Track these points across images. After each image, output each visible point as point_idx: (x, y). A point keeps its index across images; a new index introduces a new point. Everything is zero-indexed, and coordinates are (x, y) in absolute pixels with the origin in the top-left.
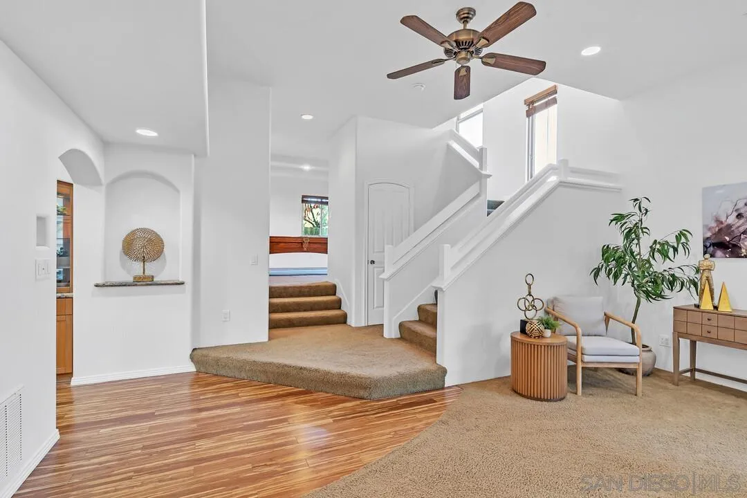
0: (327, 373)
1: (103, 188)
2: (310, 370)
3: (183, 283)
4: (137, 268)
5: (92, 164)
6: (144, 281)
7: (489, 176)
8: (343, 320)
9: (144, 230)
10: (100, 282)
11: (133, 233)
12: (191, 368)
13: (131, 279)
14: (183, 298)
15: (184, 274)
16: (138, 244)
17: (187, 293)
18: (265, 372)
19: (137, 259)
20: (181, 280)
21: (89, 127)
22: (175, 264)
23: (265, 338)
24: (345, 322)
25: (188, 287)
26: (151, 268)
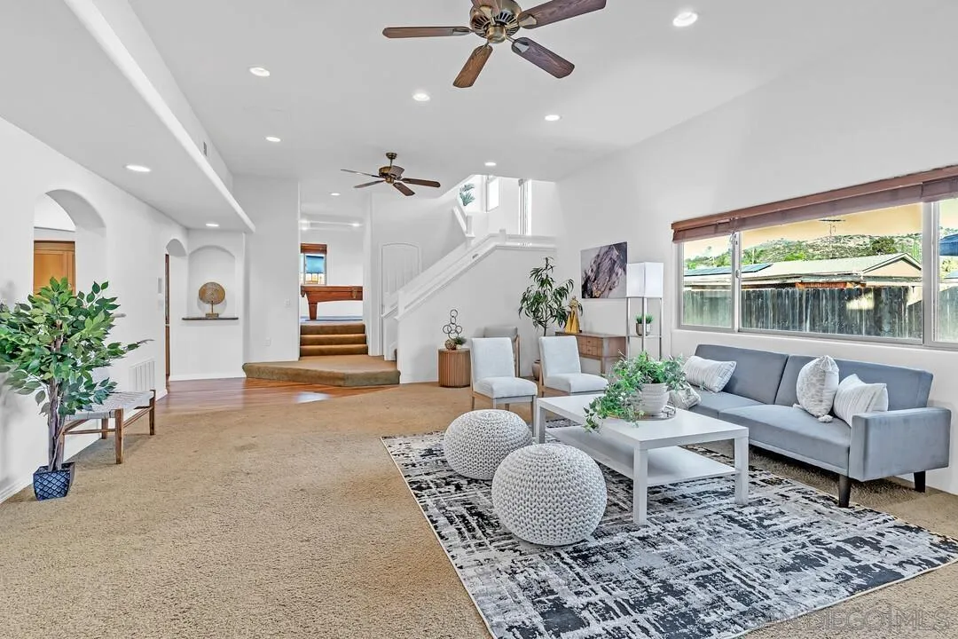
0: (322, 372)
1: (187, 257)
2: (312, 371)
3: (237, 319)
4: (208, 308)
5: (181, 244)
6: (213, 317)
7: (472, 238)
8: (365, 351)
9: (213, 284)
10: (185, 317)
11: (205, 285)
12: (243, 375)
13: (204, 316)
14: (238, 328)
15: (239, 313)
16: (209, 292)
17: (240, 324)
18: (286, 374)
19: (208, 302)
20: (236, 316)
21: (181, 225)
22: (233, 306)
23: (297, 359)
24: (367, 353)
25: (241, 320)
26: (217, 309)
